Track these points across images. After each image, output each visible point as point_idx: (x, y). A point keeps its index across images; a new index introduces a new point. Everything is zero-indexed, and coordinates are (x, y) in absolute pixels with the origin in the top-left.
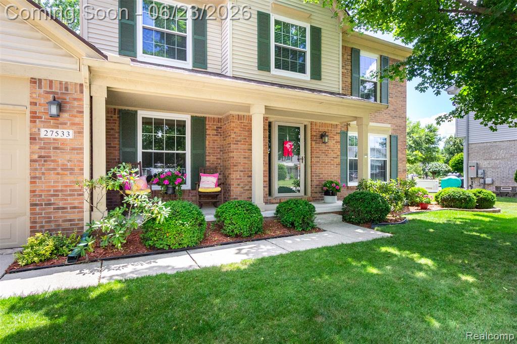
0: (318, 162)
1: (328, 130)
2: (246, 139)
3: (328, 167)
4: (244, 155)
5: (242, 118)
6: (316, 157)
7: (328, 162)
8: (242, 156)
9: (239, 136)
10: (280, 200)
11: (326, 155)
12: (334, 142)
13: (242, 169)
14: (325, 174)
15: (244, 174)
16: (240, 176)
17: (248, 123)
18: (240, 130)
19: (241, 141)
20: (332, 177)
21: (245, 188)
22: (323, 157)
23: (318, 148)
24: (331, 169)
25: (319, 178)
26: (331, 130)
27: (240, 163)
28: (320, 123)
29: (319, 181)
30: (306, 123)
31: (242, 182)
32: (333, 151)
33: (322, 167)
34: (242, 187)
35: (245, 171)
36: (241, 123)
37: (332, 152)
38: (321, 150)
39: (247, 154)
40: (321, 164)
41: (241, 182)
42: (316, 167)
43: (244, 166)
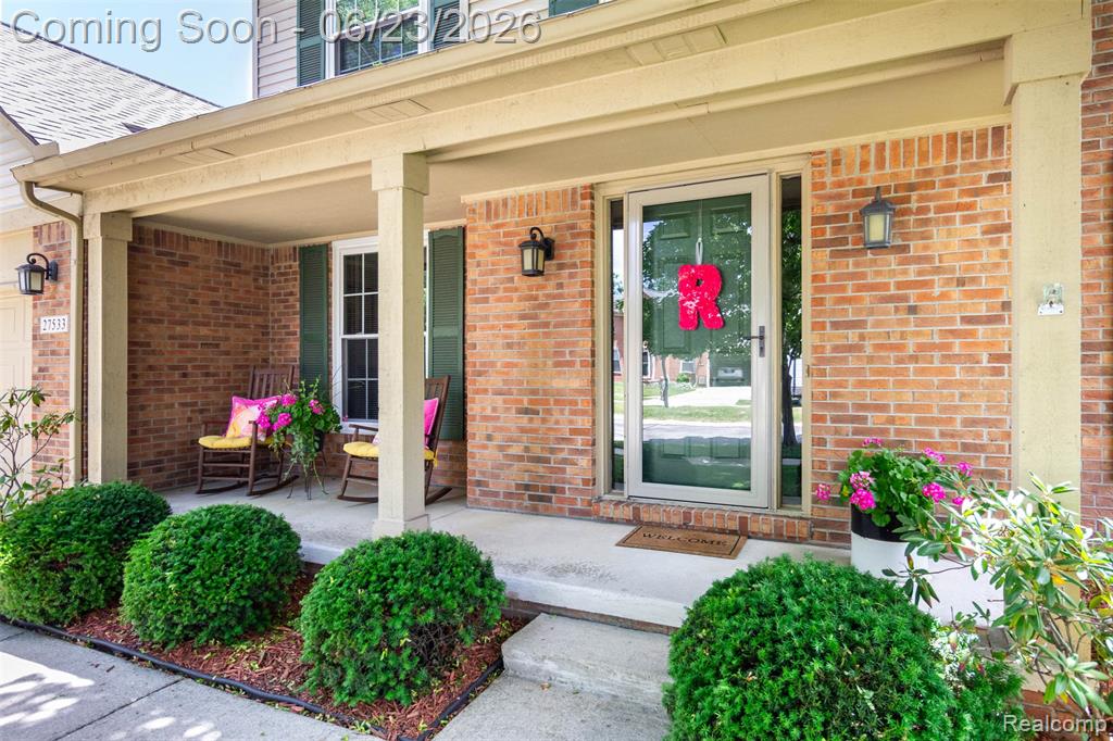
0: (851, 348)
1: (928, 172)
2: (511, 280)
3: (922, 371)
4: (506, 337)
5: (501, 209)
6: (835, 325)
7: (921, 347)
8: (500, 341)
9: (492, 272)
10: (636, 510)
11: (913, 310)
12: (975, 231)
13: (500, 385)
14: (899, 408)
15: (505, 402)
16: (494, 409)
17: (517, 224)
18: (494, 253)
19: (495, 291)
20: (958, 427)
21: (512, 451)
22: (886, 322)
23: (853, 276)
24: (946, 384)
25: (856, 432)
26: (949, 170)
27: (493, 364)
28: (864, 147)
29: (859, 444)
30: (788, 168)
31: (500, 429)
32: (961, 282)
33: (879, 372)
34: (501, 448)
35: (509, 393)
36: (497, 226)
37: (956, 293)
38: (873, 287)
39: (514, 332)
40: (871, 359)
41: (497, 429)
42: (837, 372)
43: (507, 373)
